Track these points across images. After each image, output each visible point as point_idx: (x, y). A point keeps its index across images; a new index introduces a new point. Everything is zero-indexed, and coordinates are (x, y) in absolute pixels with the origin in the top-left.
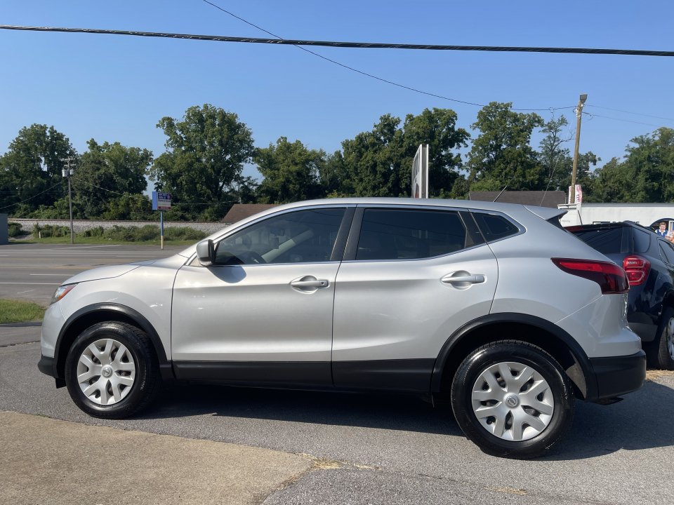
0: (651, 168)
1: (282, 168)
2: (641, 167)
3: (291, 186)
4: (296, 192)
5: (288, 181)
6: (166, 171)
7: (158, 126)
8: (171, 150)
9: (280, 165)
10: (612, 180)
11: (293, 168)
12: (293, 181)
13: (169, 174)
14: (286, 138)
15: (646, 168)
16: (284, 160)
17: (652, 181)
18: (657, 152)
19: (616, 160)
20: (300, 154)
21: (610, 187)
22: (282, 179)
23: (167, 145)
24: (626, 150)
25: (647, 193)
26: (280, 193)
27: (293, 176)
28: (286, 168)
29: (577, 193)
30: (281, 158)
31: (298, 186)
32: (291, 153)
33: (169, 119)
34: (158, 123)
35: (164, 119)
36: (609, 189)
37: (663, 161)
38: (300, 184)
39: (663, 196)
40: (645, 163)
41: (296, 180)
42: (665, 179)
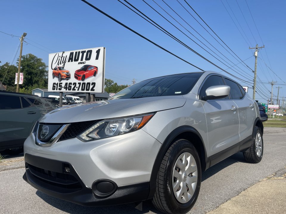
0: (28, 69)
2: (24, 68)
10: (12, 72)
15: (26, 69)
17: (29, 75)
18: (31, 64)
19: (8, 64)
21: (11, 75)
24: (17, 60)
25: (26, 80)
29: (21, 77)
36: (11, 76)
37: (33, 67)
39: (33, 82)
40: (26, 67)
42: (34, 75)
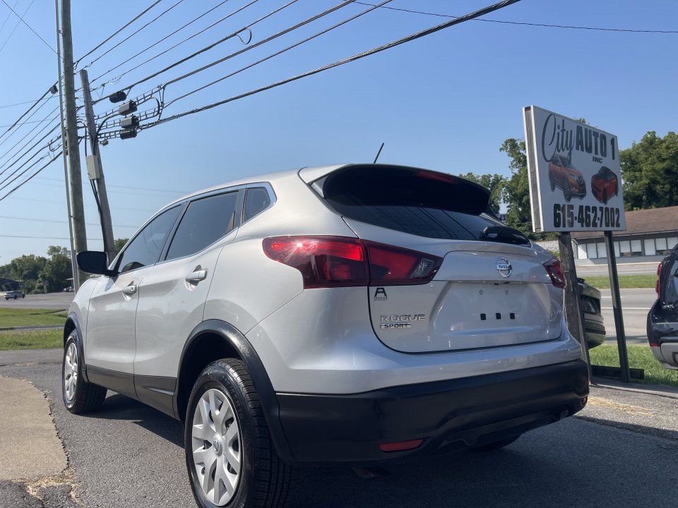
1: (644, 168)
3: (658, 187)
4: (666, 193)
5: (654, 182)
6: (510, 192)
7: (501, 149)
8: (516, 171)
9: (642, 165)
11: (660, 166)
12: (661, 181)
13: (515, 195)
14: (654, 132)
16: (646, 159)
20: (668, 148)
22: (645, 181)
23: (513, 166)
26: (644, 197)
27: (661, 175)
28: (649, 167)
30: (643, 156)
31: (667, 187)
32: (655, 149)
33: (511, 140)
34: (501, 147)
35: (506, 142)
38: (671, 183)
41: (665, 179)
